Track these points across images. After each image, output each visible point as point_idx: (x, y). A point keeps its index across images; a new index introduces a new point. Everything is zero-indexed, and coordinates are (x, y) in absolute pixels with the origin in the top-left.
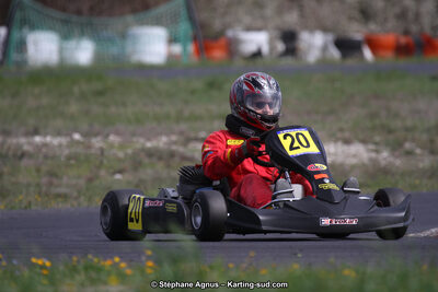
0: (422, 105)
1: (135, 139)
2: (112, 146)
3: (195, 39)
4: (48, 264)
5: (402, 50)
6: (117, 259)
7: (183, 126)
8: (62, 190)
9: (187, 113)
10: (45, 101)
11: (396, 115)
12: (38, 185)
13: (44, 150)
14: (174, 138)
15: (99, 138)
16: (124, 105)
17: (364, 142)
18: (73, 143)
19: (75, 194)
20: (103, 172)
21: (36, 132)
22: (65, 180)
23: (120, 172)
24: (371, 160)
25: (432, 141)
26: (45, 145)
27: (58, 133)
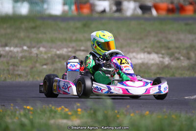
0: (182, 36)
1: (52, 50)
2: (41, 52)
3: (76, 3)
4: (32, 108)
5: (170, 11)
6: (63, 107)
7: (74, 44)
8: (19, 73)
9: (74, 38)
10: (9, 31)
11: (170, 41)
12: (8, 70)
13: (10, 54)
14: (70, 49)
15: (35, 49)
16: (45, 33)
17: (157, 53)
18: (23, 51)
19: (25, 74)
20: (38, 65)
21: (6, 45)
22: (20, 68)
23: (46, 65)
24: (160, 62)
25: (188, 54)
26: (11, 51)
27: (16, 46)
